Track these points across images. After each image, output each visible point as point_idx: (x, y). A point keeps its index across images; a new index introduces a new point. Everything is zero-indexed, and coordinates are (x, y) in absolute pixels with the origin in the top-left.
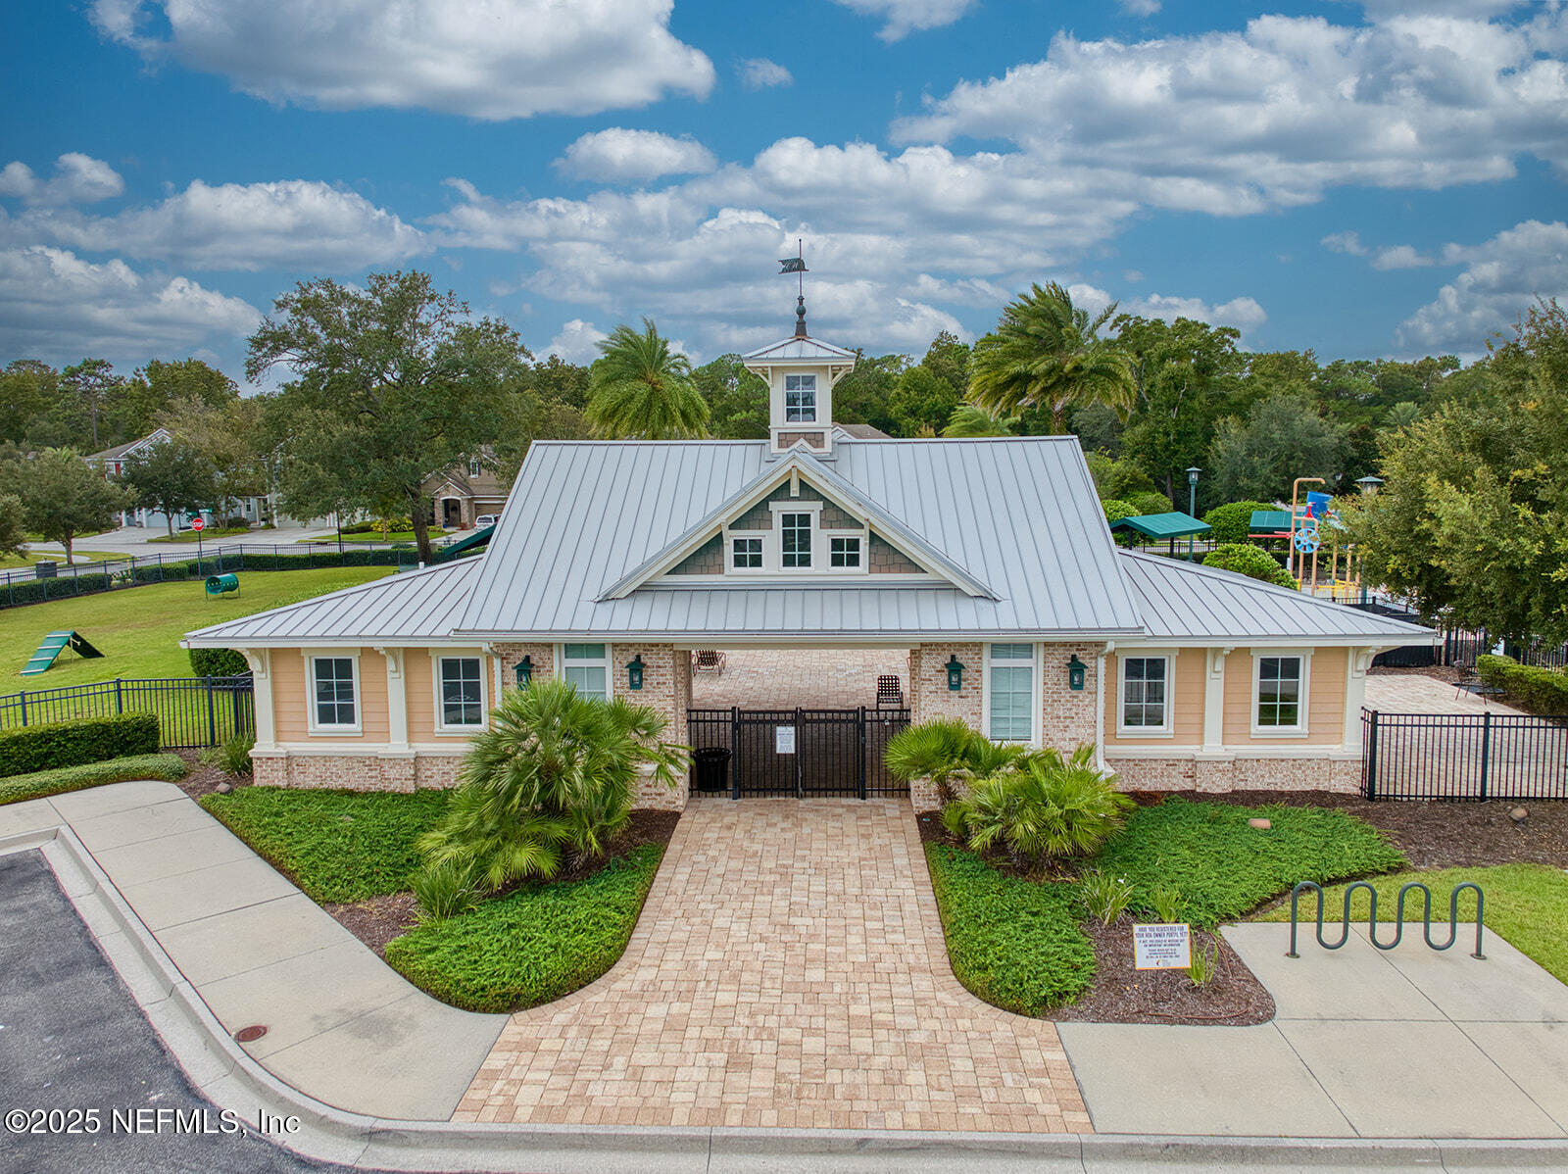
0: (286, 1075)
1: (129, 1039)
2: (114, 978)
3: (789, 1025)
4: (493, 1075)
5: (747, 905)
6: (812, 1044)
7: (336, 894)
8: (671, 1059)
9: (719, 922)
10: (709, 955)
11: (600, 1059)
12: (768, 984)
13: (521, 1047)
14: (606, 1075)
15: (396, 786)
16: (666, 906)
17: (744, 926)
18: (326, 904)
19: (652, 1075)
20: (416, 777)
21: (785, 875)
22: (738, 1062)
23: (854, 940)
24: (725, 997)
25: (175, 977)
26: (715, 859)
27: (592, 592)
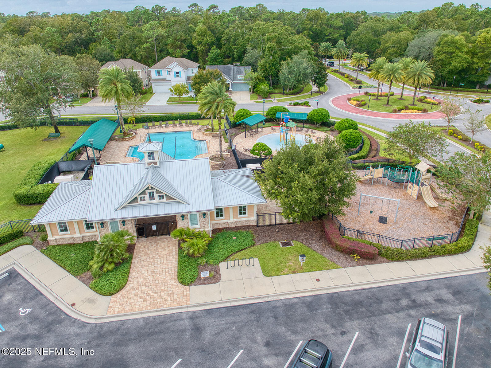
0: (81, 311)
1: (54, 308)
2: (45, 297)
3: (152, 292)
4: (111, 307)
5: (147, 268)
6: (156, 295)
7: (77, 274)
8: (136, 301)
9: (143, 272)
10: (141, 280)
11: (126, 302)
12: (150, 285)
13: (114, 302)
14: (127, 305)
15: (79, 242)
16: (134, 269)
17: (147, 273)
18: (75, 276)
19: (133, 304)
20: (83, 240)
21: (154, 259)
22: (145, 300)
23: (164, 274)
24: (143, 288)
25: (56, 296)
26: (142, 256)
27: (113, 209)
